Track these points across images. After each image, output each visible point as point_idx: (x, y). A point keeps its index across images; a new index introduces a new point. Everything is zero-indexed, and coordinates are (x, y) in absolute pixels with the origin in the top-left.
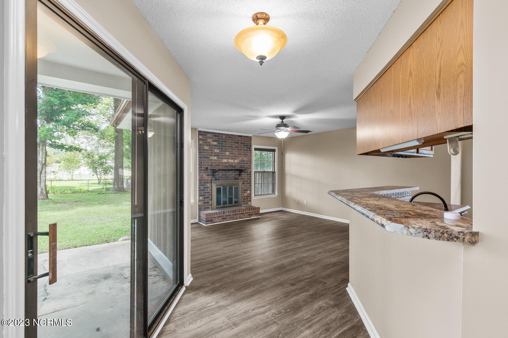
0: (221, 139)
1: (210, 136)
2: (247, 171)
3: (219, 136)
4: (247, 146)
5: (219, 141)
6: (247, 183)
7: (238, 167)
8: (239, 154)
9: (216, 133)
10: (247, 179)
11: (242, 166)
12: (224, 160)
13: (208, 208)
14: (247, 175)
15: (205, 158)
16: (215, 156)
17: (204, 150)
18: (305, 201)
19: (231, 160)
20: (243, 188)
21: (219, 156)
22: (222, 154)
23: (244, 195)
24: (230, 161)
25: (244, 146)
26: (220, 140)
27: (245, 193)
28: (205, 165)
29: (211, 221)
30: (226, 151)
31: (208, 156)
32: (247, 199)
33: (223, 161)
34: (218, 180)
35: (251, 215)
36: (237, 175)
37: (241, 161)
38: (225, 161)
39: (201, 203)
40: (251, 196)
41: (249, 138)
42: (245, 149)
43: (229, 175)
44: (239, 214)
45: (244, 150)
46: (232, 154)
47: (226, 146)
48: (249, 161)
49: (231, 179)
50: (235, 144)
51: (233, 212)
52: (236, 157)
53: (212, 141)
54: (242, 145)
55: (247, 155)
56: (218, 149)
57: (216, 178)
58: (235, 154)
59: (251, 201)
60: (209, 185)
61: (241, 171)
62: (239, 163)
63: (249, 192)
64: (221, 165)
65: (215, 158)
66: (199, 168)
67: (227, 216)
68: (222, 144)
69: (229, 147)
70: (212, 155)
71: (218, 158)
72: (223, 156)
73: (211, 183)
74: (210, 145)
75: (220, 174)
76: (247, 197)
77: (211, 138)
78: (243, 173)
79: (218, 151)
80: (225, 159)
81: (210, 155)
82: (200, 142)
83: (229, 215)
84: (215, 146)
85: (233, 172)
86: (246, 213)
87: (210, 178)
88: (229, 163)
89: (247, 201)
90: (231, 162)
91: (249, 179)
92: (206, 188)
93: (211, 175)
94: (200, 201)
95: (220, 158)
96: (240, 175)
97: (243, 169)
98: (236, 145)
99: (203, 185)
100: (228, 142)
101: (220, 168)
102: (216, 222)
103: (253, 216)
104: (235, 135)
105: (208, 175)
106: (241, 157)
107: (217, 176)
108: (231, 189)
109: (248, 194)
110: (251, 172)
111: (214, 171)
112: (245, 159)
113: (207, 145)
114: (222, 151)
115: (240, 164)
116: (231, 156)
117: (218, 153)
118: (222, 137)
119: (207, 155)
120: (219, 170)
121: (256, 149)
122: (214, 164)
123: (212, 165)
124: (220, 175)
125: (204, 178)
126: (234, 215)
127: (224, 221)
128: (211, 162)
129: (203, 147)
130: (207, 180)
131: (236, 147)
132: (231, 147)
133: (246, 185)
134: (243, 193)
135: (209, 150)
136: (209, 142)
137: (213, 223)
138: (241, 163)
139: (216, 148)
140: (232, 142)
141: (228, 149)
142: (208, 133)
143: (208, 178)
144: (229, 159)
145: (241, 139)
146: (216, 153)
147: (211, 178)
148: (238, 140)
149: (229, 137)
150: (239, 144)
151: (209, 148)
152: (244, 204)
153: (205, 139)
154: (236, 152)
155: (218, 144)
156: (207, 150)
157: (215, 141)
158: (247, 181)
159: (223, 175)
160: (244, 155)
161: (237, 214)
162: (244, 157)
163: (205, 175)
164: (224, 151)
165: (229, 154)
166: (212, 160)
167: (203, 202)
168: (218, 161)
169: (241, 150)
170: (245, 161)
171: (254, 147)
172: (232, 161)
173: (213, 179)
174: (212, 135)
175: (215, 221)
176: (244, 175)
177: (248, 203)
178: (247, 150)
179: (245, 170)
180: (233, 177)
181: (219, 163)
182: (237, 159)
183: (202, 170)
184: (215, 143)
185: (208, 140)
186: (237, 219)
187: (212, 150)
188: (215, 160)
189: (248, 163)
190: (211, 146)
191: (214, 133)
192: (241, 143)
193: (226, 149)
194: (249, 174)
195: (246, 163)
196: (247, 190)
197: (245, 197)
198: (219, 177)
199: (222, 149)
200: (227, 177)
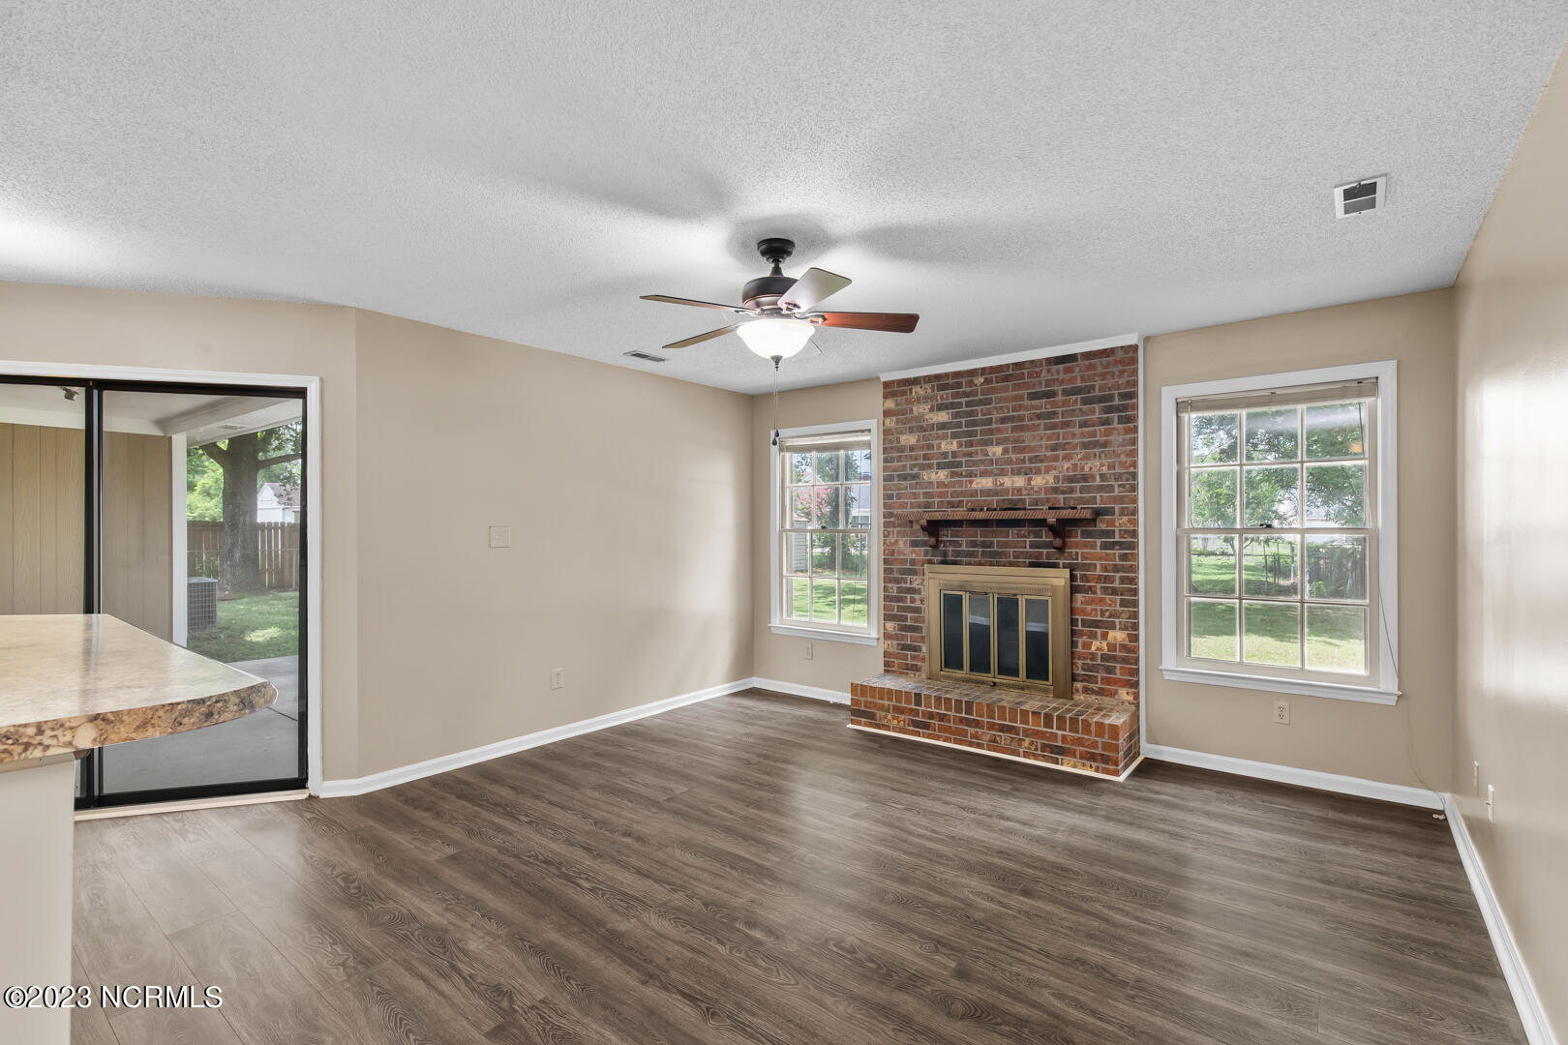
0: (966, 394)
1: (921, 392)
2: (1102, 526)
3: (959, 385)
4: (1103, 399)
5: (959, 405)
6: (1105, 590)
8: (1054, 448)
9: (946, 375)
10: (1105, 568)
12: (979, 480)
13: (915, 668)
14: (1105, 546)
15: (904, 478)
16: (941, 466)
17: (901, 449)
19: (1016, 478)
20: (1083, 611)
21: (960, 465)
22: (970, 454)
23: (1087, 646)
24: (1007, 482)
25: (1085, 402)
26: (964, 400)
30: (989, 443)
31: (916, 470)
32: (1110, 670)
33: (974, 486)
34: (955, 563)
35: (1061, 751)
37: (1071, 479)
38: (986, 483)
41: (1120, 355)
43: (1006, 545)
45: (1084, 424)
46: (1016, 450)
47: (990, 422)
48: (1118, 476)
49: (1011, 564)
50: (1033, 402)
52: (1041, 461)
53: (931, 410)
54: (1076, 401)
56: (954, 436)
57: (945, 554)
58: (1032, 449)
62: (1055, 490)
63: (1118, 636)
64: (968, 501)
65: (942, 475)
66: (884, 517)
68: (971, 414)
69: (1003, 420)
70: (930, 467)
72: (976, 463)
74: (921, 429)
75: (964, 540)
76: (1104, 658)
79: (954, 446)
80: (983, 474)
81: (923, 467)
82: (888, 421)
84: (943, 426)
85: (1024, 531)
87: (919, 554)
88: (1006, 491)
89: (1108, 681)
90: (1014, 489)
91: (1116, 569)
93: (925, 544)
96: (1061, 549)
98: (1037, 408)
99: (897, 581)
100: (1001, 400)
103: (1072, 760)
104: (1032, 362)
105: (914, 544)
106: (1067, 458)
107: (951, 549)
109: (1112, 647)
111: (934, 528)
112: (1095, 466)
113: (911, 430)
114: (970, 444)
115: (1063, 492)
116: (1010, 462)
117: (954, 454)
118: (971, 383)
119: (912, 467)
122: (936, 500)
123: (928, 505)
124: (961, 545)
125: (900, 553)
128: (926, 494)
129: (898, 439)
130: (913, 562)
131: (1039, 417)
133: (1102, 600)
135: (922, 448)
136: (918, 418)
138: (1072, 490)
139: (945, 437)
141: (999, 431)
142: (915, 381)
143: (914, 556)
144: (1002, 473)
145: (1068, 371)
146: (945, 455)
147: (926, 555)
148: (1048, 383)
149: (1006, 379)
150: (1060, 398)
151: (918, 441)
152: (1086, 690)
153: (904, 407)
154: (1038, 439)
155: (956, 415)
156: (912, 449)
157: (941, 408)
158: (1107, 579)
159: (974, 544)
160: (1085, 446)
162: (1086, 457)
163: (905, 542)
165: (1005, 451)
167: (898, 644)
168: (953, 485)
169: (1066, 425)
170: (1093, 477)
172: (1020, 481)
173: (935, 559)
174: (928, 386)
176: (1084, 549)
178: (1107, 422)
180: (1026, 555)
182: (1047, 471)
184: (943, 417)
185: (914, 409)
187: (930, 447)
188: (940, 484)
189: (1111, 489)
190: (925, 431)
191: (937, 377)
192: (1066, 392)
193: (991, 432)
194: (1121, 545)
195: (1100, 488)
196: (1113, 627)
197: (1093, 656)
198: (958, 553)
199: (972, 434)
200: (995, 554)
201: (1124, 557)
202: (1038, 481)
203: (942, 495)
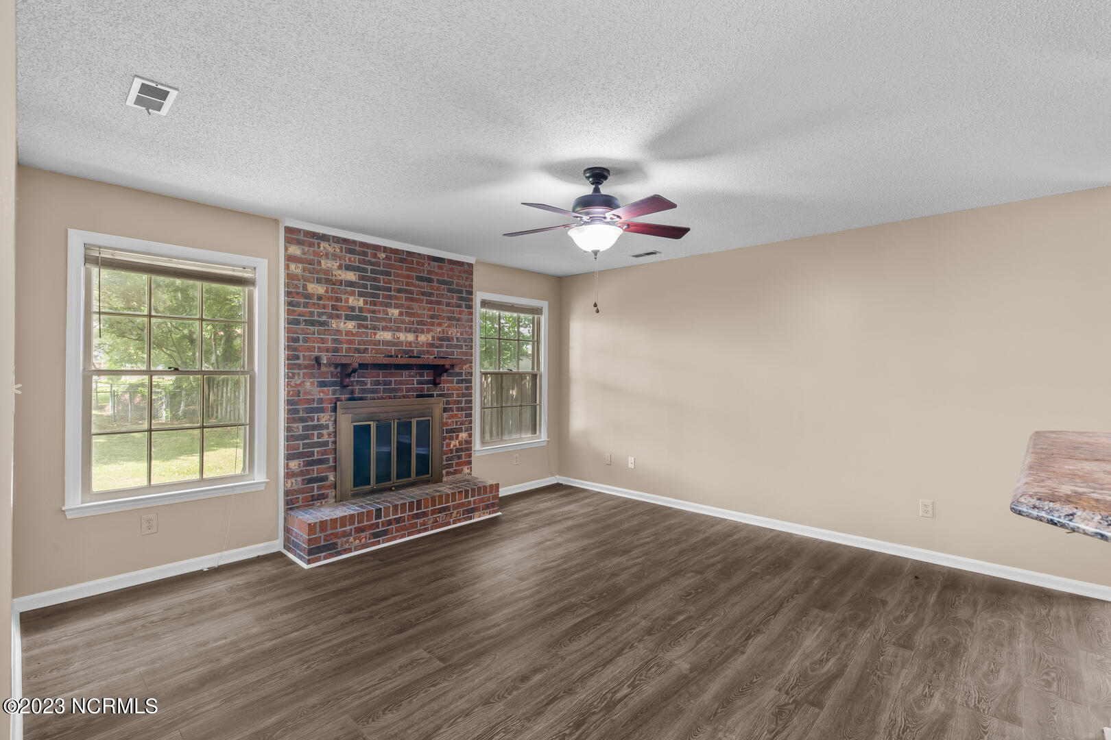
7: (429, 359)
11: (442, 355)
18: (631, 460)
27: (451, 438)
28: (311, 349)
29: (331, 548)
36: (427, 382)
39: (296, 484)
40: (469, 449)
42: (454, 301)
44: (433, 512)
51: (411, 509)
55: (459, 320)
59: (470, 463)
60: (325, 418)
61: (438, 371)
67: (389, 523)
71: (360, 326)
73: (335, 409)
77: (335, 256)
78: (444, 377)
83: (398, 520)
86: (455, 507)
92: (315, 428)
94: (289, 475)
95: (366, 327)
97: (447, 363)
101: (367, 358)
102: (350, 550)
108: (405, 427)
110: (471, 374)
120: (363, 366)
121: (485, 304)
126: (417, 516)
127: (378, 543)
132: (406, 291)
134: (444, 439)
137: (339, 553)
140: (408, 277)
161: (425, 514)
164: (382, 304)
166: (339, 332)
171: (479, 296)
175: (347, 546)
177: (460, 472)
179: (452, 366)
181: (365, 343)
183: (299, 366)
186: (426, 530)
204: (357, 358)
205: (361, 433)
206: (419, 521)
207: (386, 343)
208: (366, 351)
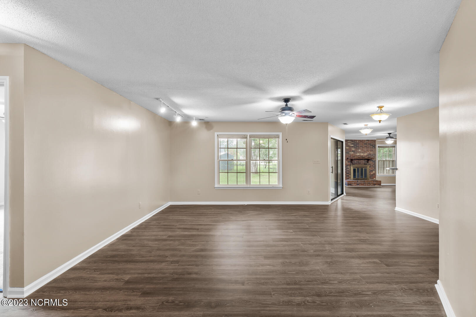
0: (355, 143)
2: (372, 160)
3: (355, 141)
4: (373, 145)
5: (355, 144)
6: (373, 167)
7: (366, 158)
8: (367, 150)
9: (353, 140)
10: (373, 164)
11: (369, 157)
13: (349, 179)
14: (373, 162)
16: (352, 152)
20: (370, 169)
23: (371, 173)
24: (361, 154)
25: (371, 145)
27: (371, 172)
28: (346, 157)
29: (350, 185)
35: (375, 184)
36: (366, 162)
37: (369, 154)
38: (359, 154)
40: (375, 175)
41: (374, 141)
42: (372, 147)
43: (361, 162)
44: (367, 183)
45: (370, 148)
46: (362, 150)
47: (359, 147)
48: (374, 154)
50: (364, 145)
51: (363, 182)
52: (365, 152)
55: (373, 150)
56: (354, 148)
57: (353, 163)
58: (364, 150)
59: (375, 177)
60: (349, 167)
61: (368, 160)
62: (367, 155)
63: (374, 172)
65: (352, 153)
67: (359, 183)
69: (361, 147)
71: (354, 153)
72: (357, 152)
73: (350, 166)
75: (355, 161)
76: (373, 175)
77: (350, 143)
78: (370, 161)
80: (358, 153)
81: (349, 152)
83: (361, 183)
85: (363, 160)
86: (371, 183)
87: (349, 163)
89: (373, 177)
92: (347, 168)
93: (350, 162)
96: (368, 162)
97: (370, 159)
100: (360, 144)
101: (355, 158)
102: (353, 186)
103: (376, 186)
105: (348, 162)
106: (368, 152)
108: (362, 169)
109: (373, 173)
110: (375, 160)
111: (352, 160)
113: (348, 147)
117: (354, 150)
120: (355, 159)
121: (379, 147)
123: (350, 157)
126: (364, 183)
127: (357, 186)
128: (350, 155)
131: (365, 147)
132: (362, 146)
134: (370, 172)
139: (353, 148)
140: (362, 144)
142: (348, 140)
144: (361, 153)
145: (369, 142)
146: (353, 150)
148: (366, 143)
149: (361, 141)
152: (371, 178)
154: (365, 149)
156: (348, 149)
157: (352, 144)
158: (373, 166)
159: (357, 162)
160: (371, 150)
161: (365, 183)
162: (371, 152)
164: (357, 149)
169: (368, 148)
171: (377, 145)
172: (363, 154)
173: (351, 164)
176: (370, 162)
177: (373, 179)
179: (371, 159)
180: (363, 163)
181: (355, 155)
184: (352, 145)
186: (366, 186)
187: (351, 149)
188: (352, 154)
190: (350, 147)
192: (368, 144)
193: (359, 148)
194: (374, 162)
195: (372, 155)
196: (373, 171)
197: (371, 175)
198: (355, 163)
199: (357, 148)
200: (360, 163)
201: (375, 163)
202: (365, 154)
203: (352, 155)
204: (353, 158)
205: (354, 170)
206: (365, 184)
207: (358, 155)
208: (355, 157)
